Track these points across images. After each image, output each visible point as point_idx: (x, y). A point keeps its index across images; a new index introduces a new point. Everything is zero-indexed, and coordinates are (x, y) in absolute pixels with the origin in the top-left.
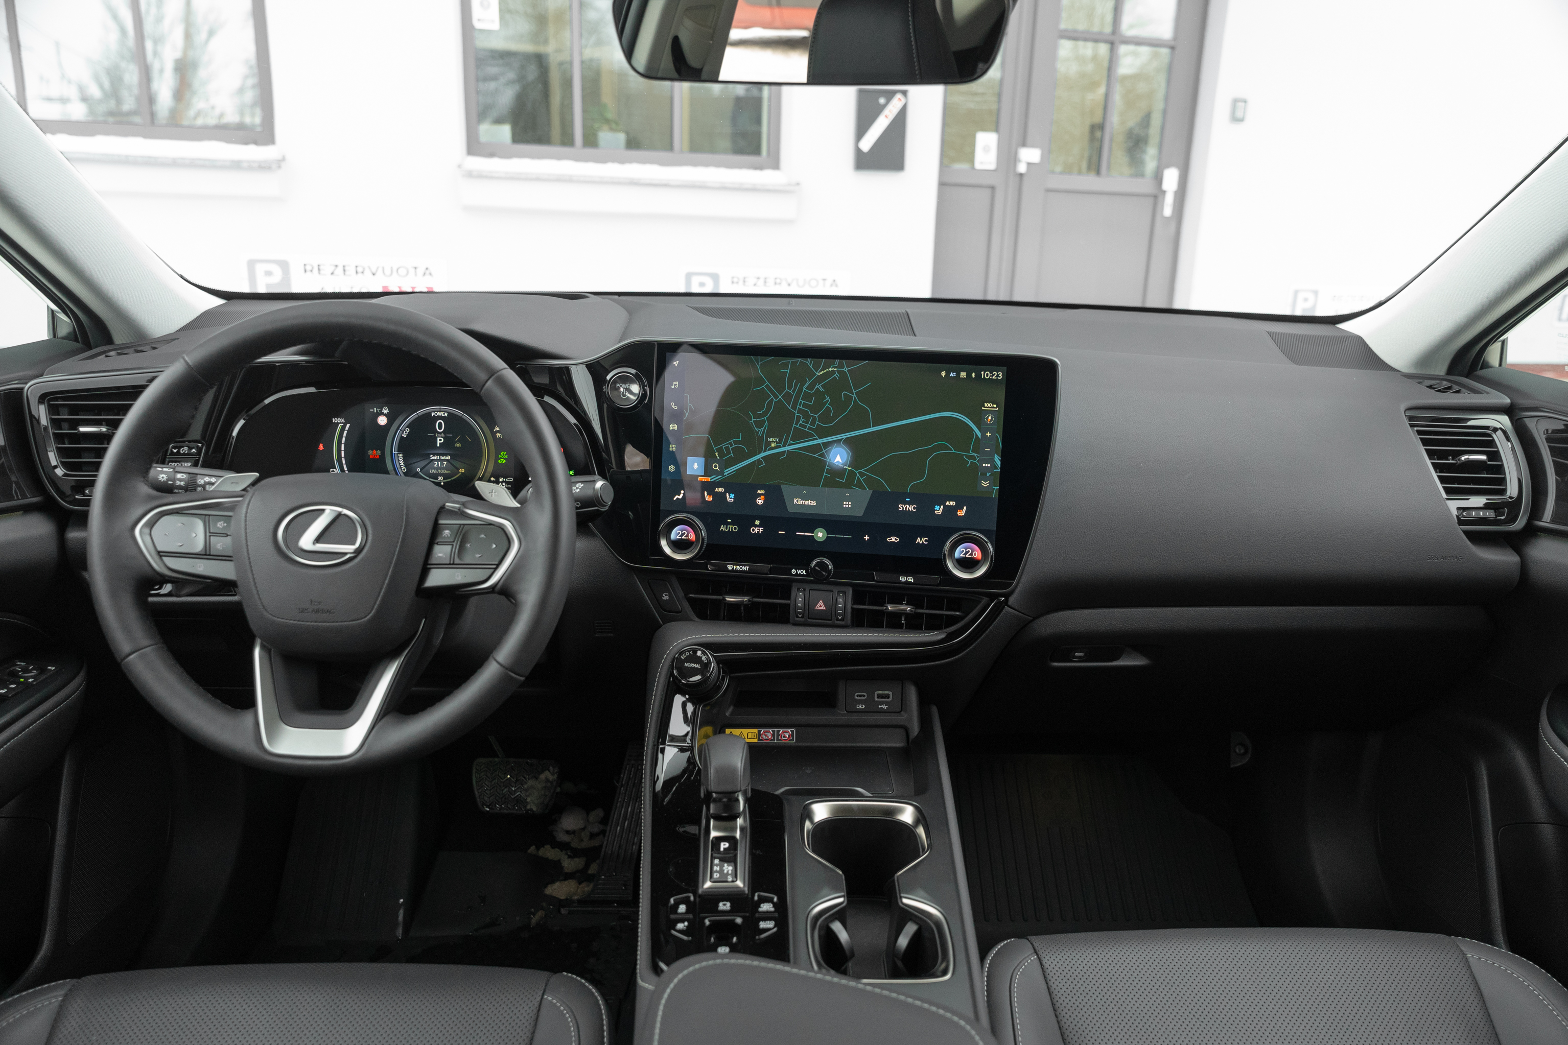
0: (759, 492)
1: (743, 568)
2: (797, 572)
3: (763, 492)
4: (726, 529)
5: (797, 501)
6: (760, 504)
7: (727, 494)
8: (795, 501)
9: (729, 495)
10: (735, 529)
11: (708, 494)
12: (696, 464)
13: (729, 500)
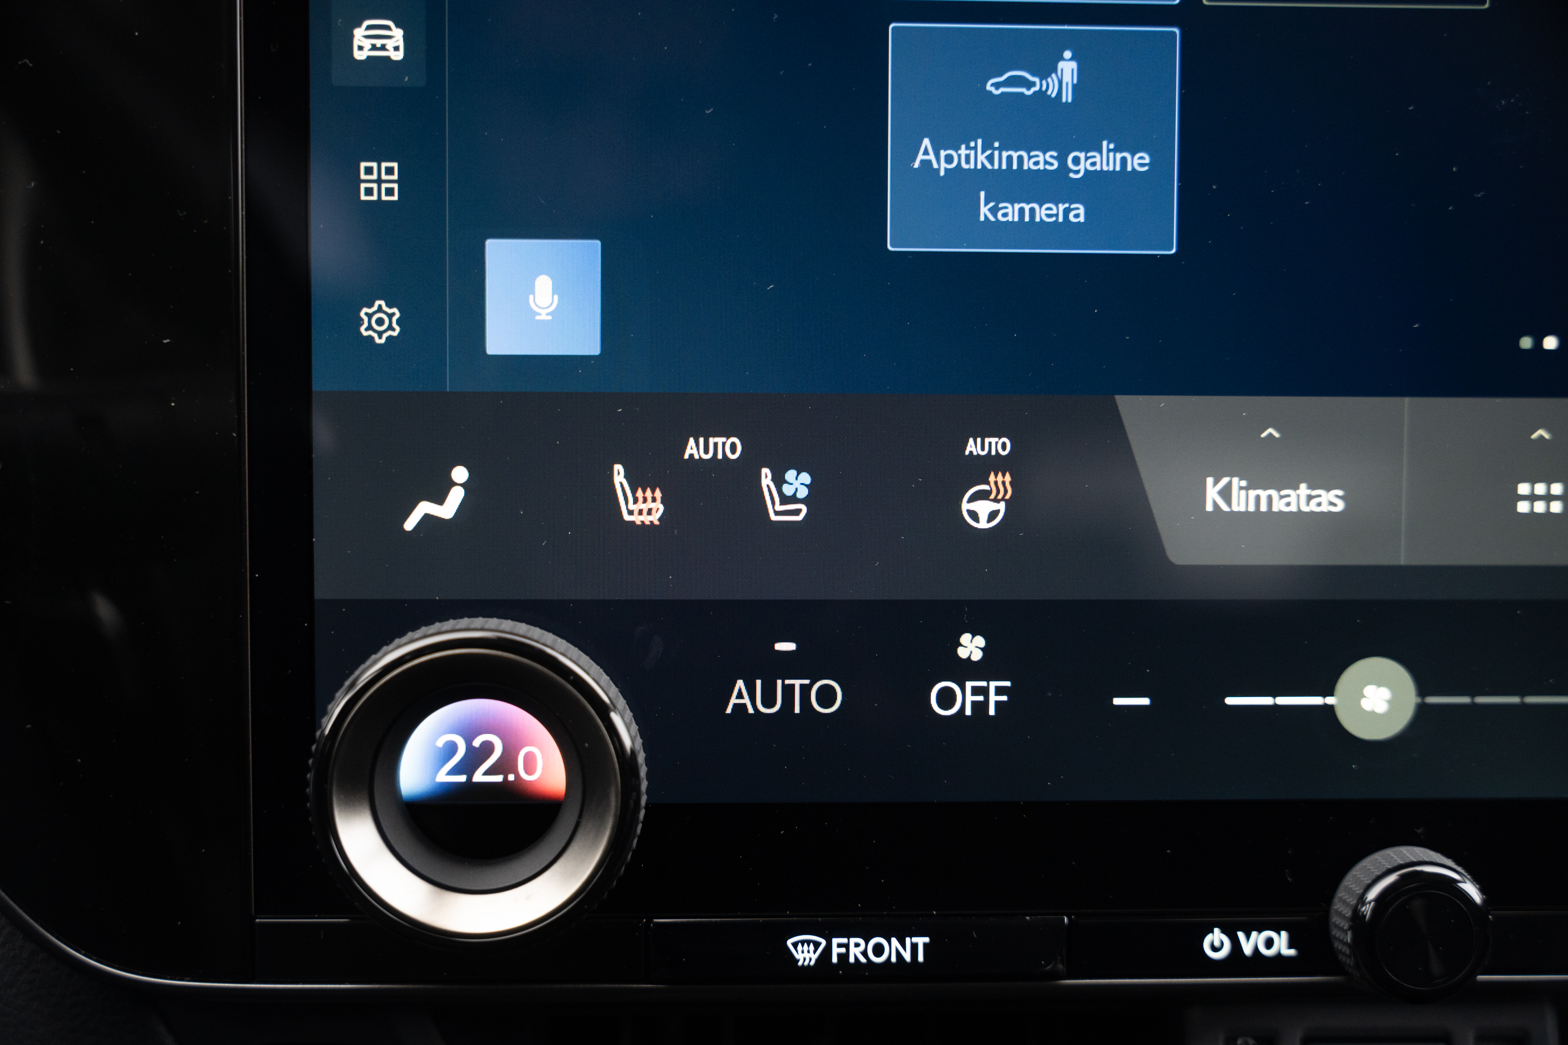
0: (973, 447)
1: (893, 949)
2: (1236, 946)
3: (999, 445)
4: (769, 701)
5: (1226, 494)
6: (983, 524)
7: (766, 477)
8: (1212, 492)
9: (779, 481)
10: (826, 696)
11: (636, 481)
12: (544, 285)
13: (775, 511)
